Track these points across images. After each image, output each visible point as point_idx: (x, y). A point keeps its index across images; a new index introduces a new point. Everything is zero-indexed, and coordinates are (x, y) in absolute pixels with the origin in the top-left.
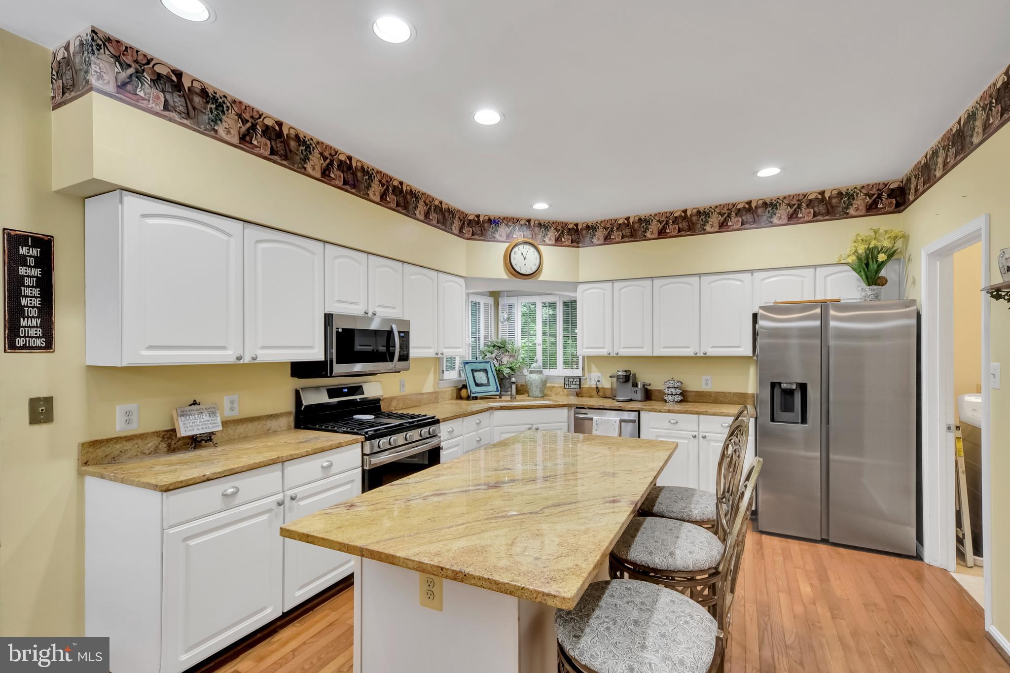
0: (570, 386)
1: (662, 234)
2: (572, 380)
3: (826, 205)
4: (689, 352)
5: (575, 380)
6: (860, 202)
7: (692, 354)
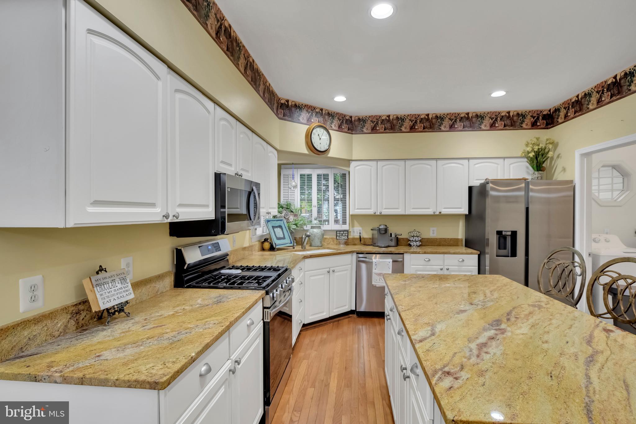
0: (341, 238)
1: (412, 129)
2: (342, 233)
3: (511, 120)
4: (430, 212)
5: (345, 232)
6: (529, 120)
7: (432, 213)
